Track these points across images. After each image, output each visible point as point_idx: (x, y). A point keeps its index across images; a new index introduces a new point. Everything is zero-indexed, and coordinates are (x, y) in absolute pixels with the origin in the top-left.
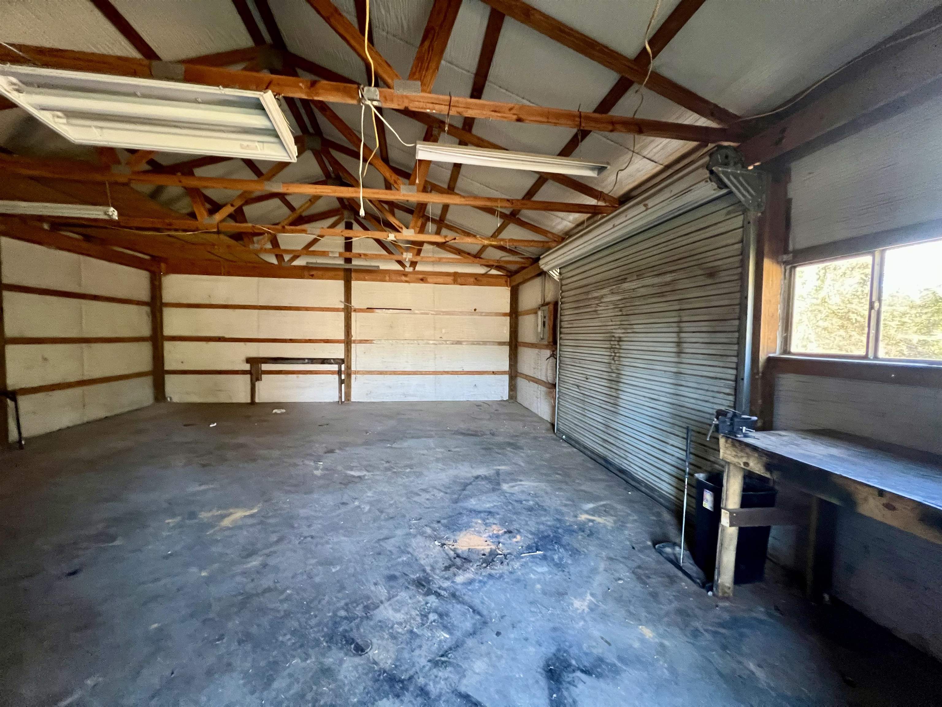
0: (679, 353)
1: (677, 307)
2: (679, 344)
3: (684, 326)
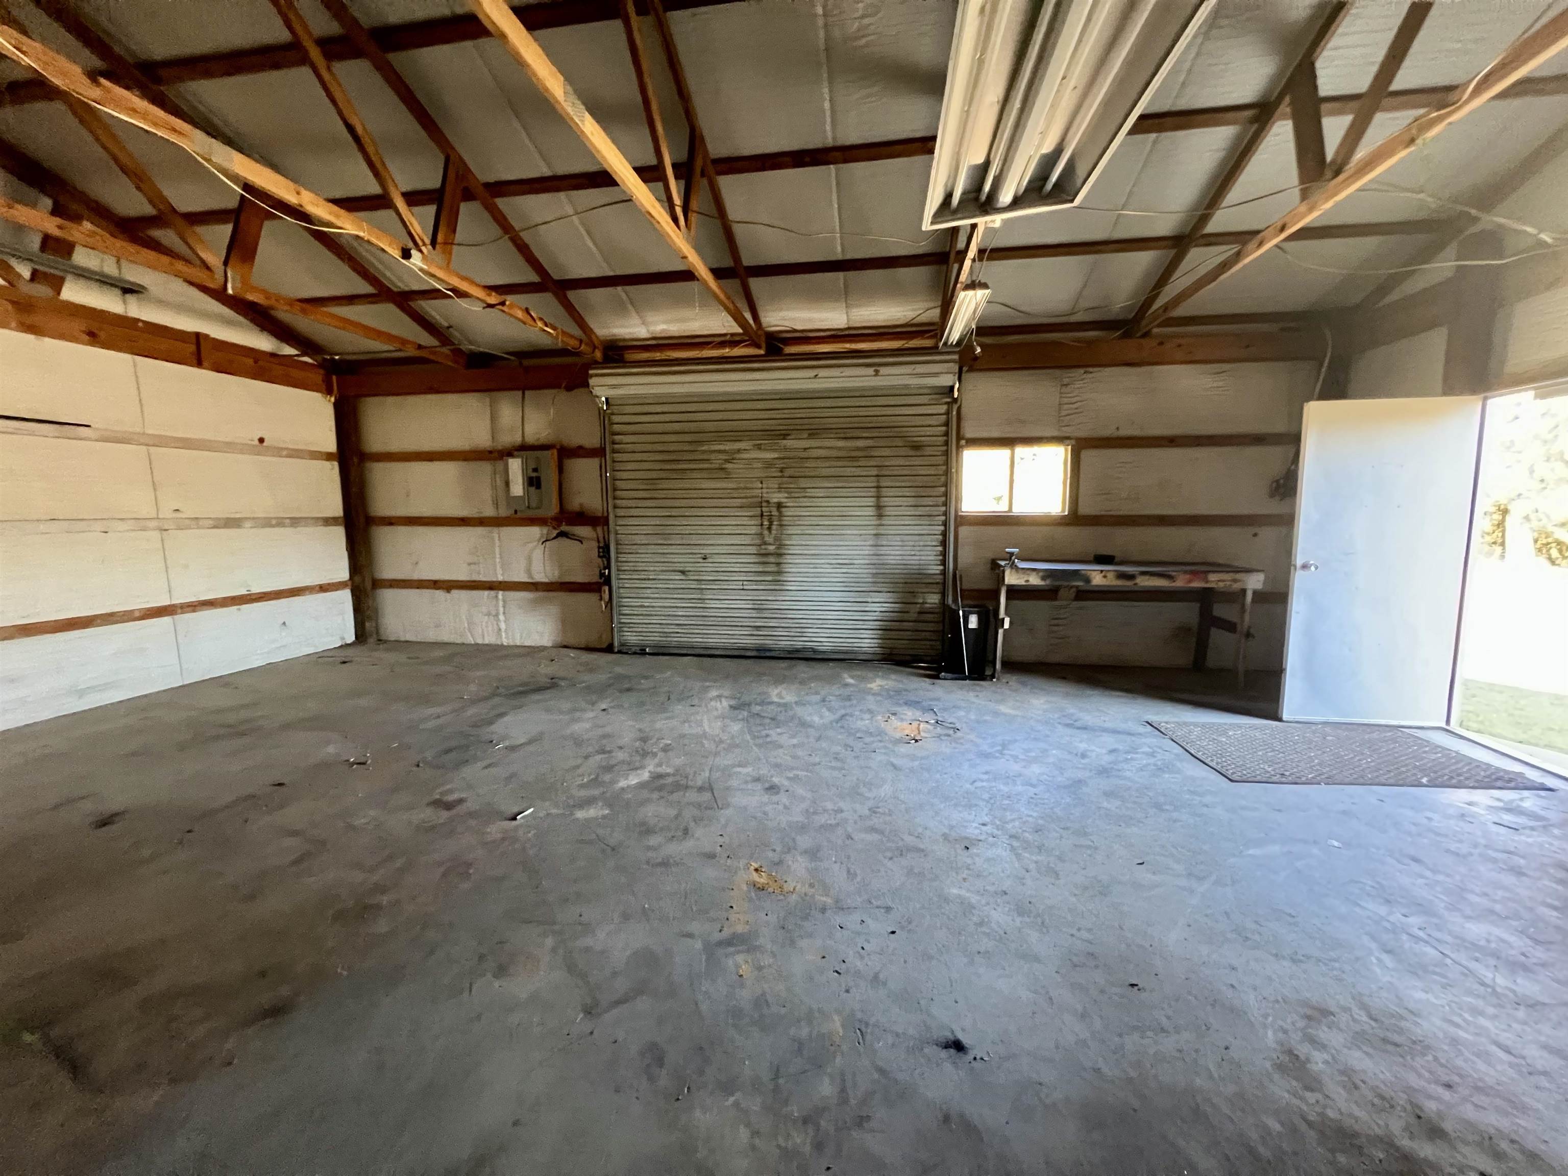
0: (880, 516)
1: (875, 473)
2: (879, 507)
3: (885, 492)
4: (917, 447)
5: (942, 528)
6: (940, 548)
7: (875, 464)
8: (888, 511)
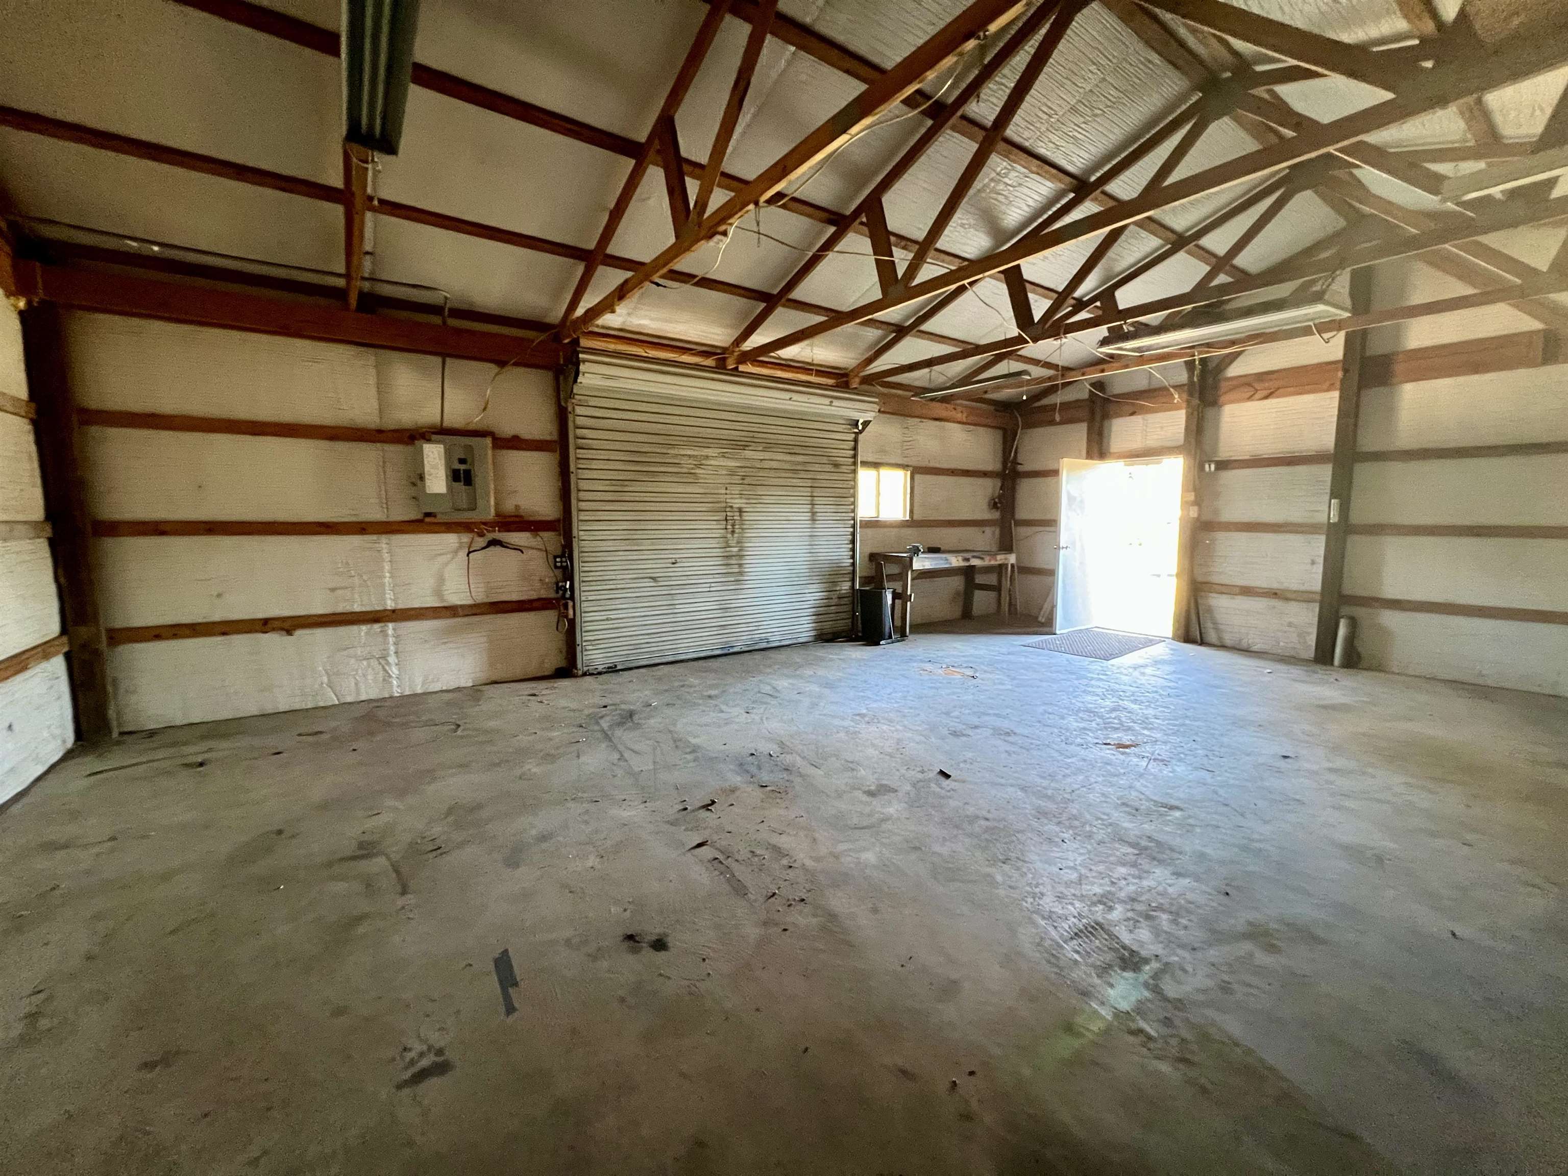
1: (809, 484)
3: (817, 500)
4: (836, 465)
5: (852, 530)
6: (850, 546)
7: (809, 476)
8: (819, 516)
